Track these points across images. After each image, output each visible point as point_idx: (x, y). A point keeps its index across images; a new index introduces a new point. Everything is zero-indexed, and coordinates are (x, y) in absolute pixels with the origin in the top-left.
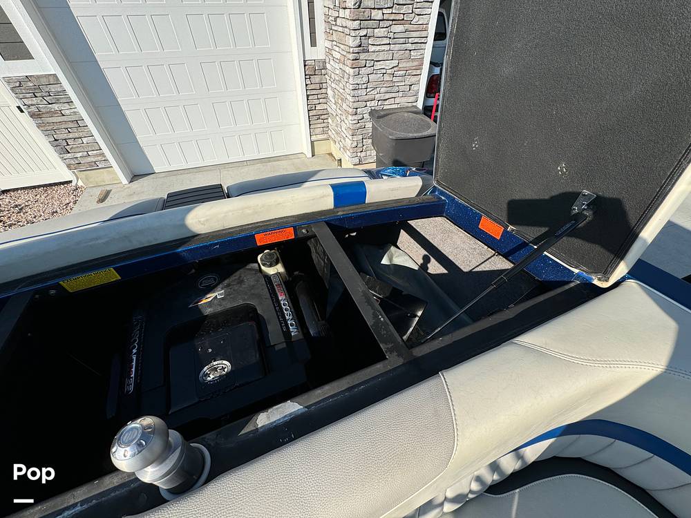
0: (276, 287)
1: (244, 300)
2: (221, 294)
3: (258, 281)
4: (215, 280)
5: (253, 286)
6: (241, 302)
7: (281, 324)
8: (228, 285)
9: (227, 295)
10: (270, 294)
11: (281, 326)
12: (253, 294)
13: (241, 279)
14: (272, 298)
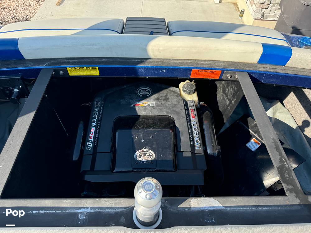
0: (190, 111)
1: (168, 113)
2: (153, 104)
3: (179, 102)
4: (149, 92)
5: (175, 105)
6: (165, 114)
7: (190, 138)
8: (158, 99)
9: (157, 106)
10: (186, 115)
11: (190, 140)
12: (174, 111)
13: (167, 97)
14: (187, 117)
